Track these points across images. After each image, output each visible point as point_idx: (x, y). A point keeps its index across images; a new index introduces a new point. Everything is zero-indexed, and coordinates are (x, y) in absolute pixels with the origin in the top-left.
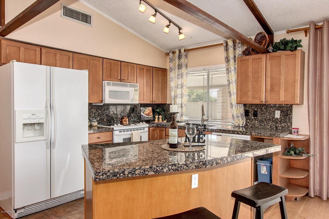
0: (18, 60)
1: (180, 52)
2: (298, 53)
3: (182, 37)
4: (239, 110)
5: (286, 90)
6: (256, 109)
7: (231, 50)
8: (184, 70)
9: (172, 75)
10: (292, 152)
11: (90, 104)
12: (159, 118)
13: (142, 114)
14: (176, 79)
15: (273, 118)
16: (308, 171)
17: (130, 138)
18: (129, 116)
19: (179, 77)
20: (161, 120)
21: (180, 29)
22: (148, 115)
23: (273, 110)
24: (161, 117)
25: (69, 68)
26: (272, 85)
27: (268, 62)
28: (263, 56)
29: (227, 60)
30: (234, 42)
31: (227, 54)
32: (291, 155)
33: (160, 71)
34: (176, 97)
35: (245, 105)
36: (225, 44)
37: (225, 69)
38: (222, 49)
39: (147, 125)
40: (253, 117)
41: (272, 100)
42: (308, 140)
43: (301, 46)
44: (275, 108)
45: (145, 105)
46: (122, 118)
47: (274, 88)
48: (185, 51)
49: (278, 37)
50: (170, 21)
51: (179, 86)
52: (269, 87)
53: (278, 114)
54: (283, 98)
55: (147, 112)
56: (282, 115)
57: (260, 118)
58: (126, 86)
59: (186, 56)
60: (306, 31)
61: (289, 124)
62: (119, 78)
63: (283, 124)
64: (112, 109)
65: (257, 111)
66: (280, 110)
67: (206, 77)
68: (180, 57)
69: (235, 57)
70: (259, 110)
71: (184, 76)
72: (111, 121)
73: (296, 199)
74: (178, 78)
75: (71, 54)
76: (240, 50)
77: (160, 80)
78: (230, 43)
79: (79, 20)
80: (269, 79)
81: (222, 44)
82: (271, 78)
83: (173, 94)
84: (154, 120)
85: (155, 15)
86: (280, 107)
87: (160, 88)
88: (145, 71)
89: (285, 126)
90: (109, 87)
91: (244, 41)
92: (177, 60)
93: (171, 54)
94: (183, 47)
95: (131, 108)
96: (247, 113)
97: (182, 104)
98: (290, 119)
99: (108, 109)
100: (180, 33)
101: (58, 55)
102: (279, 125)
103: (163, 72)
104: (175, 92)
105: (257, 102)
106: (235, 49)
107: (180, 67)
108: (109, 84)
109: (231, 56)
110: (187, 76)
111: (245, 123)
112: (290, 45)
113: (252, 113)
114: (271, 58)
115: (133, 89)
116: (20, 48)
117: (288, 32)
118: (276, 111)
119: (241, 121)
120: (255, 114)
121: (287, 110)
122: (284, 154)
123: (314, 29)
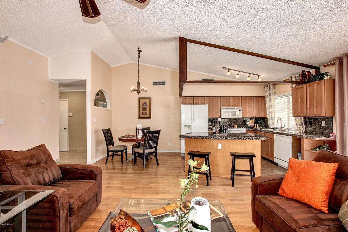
1: (270, 86)
4: (300, 121)
6: (311, 120)
8: (272, 97)
9: (267, 100)
11: (209, 118)
12: (257, 126)
13: (248, 123)
15: (321, 126)
19: (270, 101)
20: (258, 126)
21: (258, 76)
22: (251, 124)
23: (321, 120)
24: (258, 125)
27: (307, 89)
28: (305, 86)
33: (260, 99)
35: (305, 118)
39: (245, 129)
40: (309, 126)
44: (322, 119)
46: (234, 125)
50: (250, 74)
51: (270, 107)
52: (308, 106)
53: (323, 124)
55: (251, 122)
56: (326, 124)
57: (313, 126)
58: (234, 109)
59: (274, 88)
61: (330, 131)
63: (327, 131)
65: (311, 121)
66: (325, 121)
67: (287, 100)
70: (313, 121)
71: (273, 101)
75: (205, 98)
77: (260, 104)
80: (308, 100)
82: (310, 99)
84: (254, 127)
85: (238, 74)
86: (325, 119)
87: (260, 108)
88: (248, 99)
89: (328, 132)
90: (224, 110)
92: (268, 91)
96: (306, 124)
98: (331, 127)
100: (258, 78)
102: (325, 132)
107: (270, 95)
108: (223, 109)
110: (275, 100)
111: (304, 129)
113: (309, 123)
114: (309, 86)
115: (239, 110)
118: (322, 121)
119: (302, 128)
120: (311, 124)
121: (329, 120)
122: (312, 150)
123: (339, 62)
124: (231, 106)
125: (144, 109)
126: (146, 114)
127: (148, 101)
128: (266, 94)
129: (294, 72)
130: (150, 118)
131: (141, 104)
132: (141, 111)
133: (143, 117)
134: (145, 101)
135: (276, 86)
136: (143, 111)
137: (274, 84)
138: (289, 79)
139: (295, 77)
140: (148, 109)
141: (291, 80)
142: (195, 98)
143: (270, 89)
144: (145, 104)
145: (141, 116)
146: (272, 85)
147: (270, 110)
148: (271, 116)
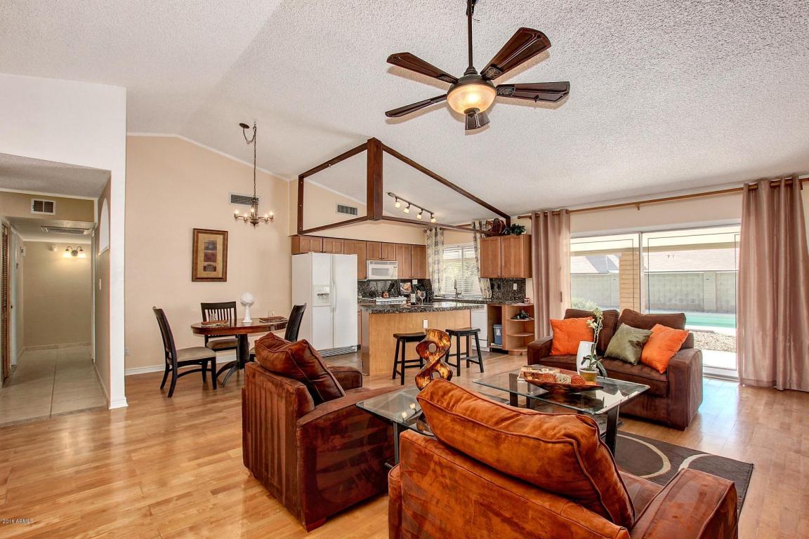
1: (436, 229)
2: (522, 236)
3: (433, 221)
4: (486, 284)
5: (515, 267)
6: (500, 283)
8: (440, 247)
9: (430, 251)
10: (518, 317)
13: (401, 288)
14: (433, 255)
15: (512, 289)
16: (534, 333)
18: (389, 291)
21: (432, 214)
22: (407, 290)
23: (513, 283)
26: (505, 262)
27: (502, 242)
28: (499, 238)
29: (475, 239)
32: (517, 319)
33: (418, 249)
34: (433, 273)
35: (491, 279)
37: (474, 247)
39: (406, 298)
40: (496, 290)
42: (533, 306)
43: (524, 231)
44: (513, 281)
45: (405, 281)
46: (383, 293)
47: (507, 264)
50: (422, 210)
51: (436, 262)
52: (503, 264)
53: (515, 287)
54: (512, 273)
55: (406, 287)
56: (518, 287)
57: (502, 290)
58: (387, 264)
59: (442, 234)
60: (530, 218)
61: (523, 295)
62: (380, 257)
63: (518, 295)
64: (372, 285)
66: (517, 283)
67: (461, 253)
70: (502, 283)
71: (441, 252)
72: (373, 294)
73: (521, 354)
74: (435, 254)
75: (343, 241)
77: (419, 257)
78: (477, 224)
79: (348, 213)
80: (503, 257)
82: (505, 256)
83: (431, 270)
85: (408, 208)
86: (517, 281)
87: (419, 263)
88: (403, 249)
89: (520, 296)
92: (434, 238)
93: (428, 232)
95: (391, 284)
96: (492, 286)
97: (439, 279)
98: (524, 291)
99: (368, 285)
100: (432, 218)
103: (422, 249)
104: (433, 268)
105: (495, 277)
107: (436, 244)
108: (371, 263)
109: (478, 236)
111: (490, 294)
112: (518, 230)
113: (497, 285)
114: (504, 239)
115: (392, 266)
117: (519, 219)
119: (488, 293)
120: (499, 287)
121: (522, 283)
122: (512, 318)
123: (536, 216)
124: (382, 259)
125: (210, 258)
126: (215, 269)
127: (219, 239)
128: (429, 242)
129: (479, 217)
130: (223, 279)
131: (201, 246)
132: (202, 263)
133: (205, 276)
134: (212, 237)
135: (445, 232)
136: (206, 264)
137: (443, 228)
138: (470, 225)
139: (480, 223)
140: (220, 258)
141: (474, 227)
142: (325, 240)
143: (436, 235)
144: (210, 247)
145: (201, 274)
146: (441, 229)
147: (436, 267)
148: (436, 276)
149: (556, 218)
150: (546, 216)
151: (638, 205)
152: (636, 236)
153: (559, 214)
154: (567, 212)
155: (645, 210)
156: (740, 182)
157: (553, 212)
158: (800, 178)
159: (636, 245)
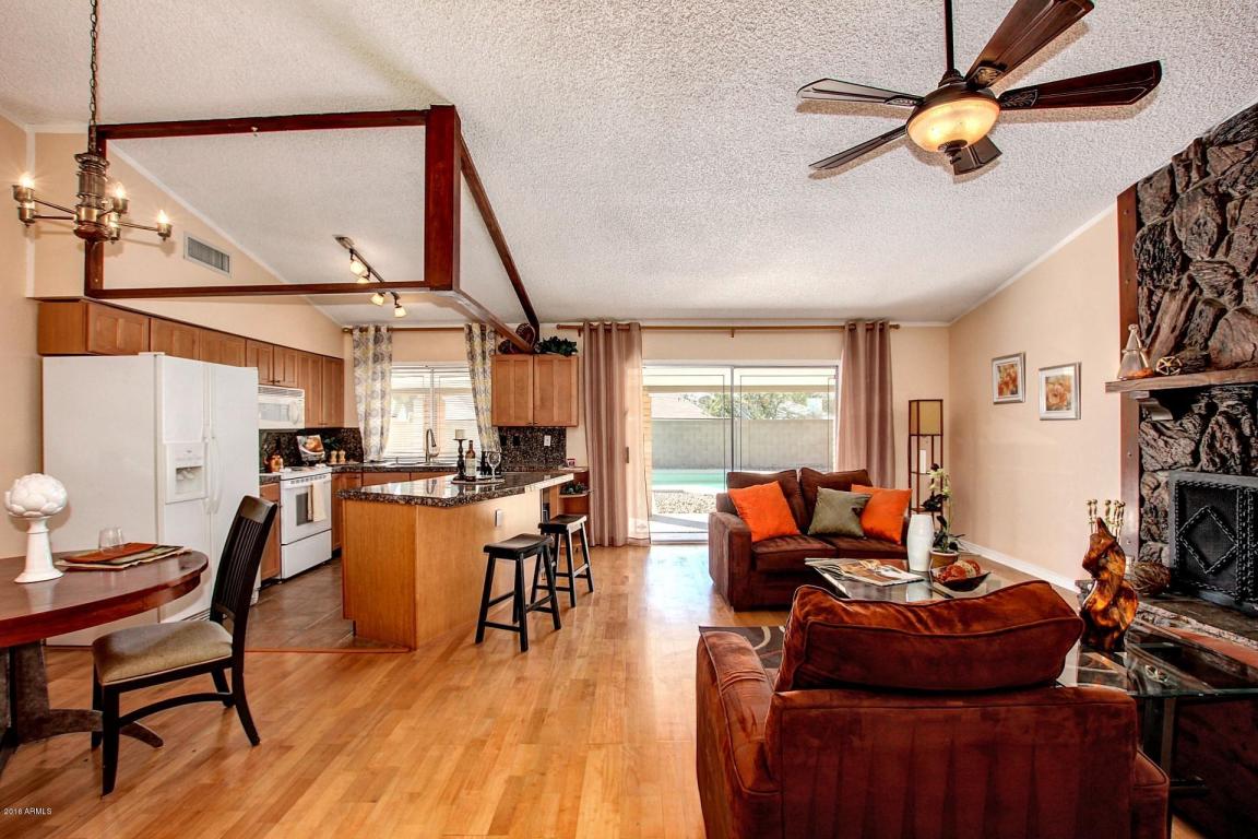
0: (169, 353)
1: (377, 330)
2: (573, 359)
3: (400, 313)
4: (492, 437)
5: (560, 408)
6: (517, 435)
7: (477, 341)
8: (386, 366)
9: (357, 372)
12: (338, 456)
13: (301, 448)
14: (370, 381)
15: (541, 446)
17: (307, 494)
19: (376, 376)
20: (343, 459)
21: (396, 298)
22: (314, 450)
23: (542, 435)
25: (193, 358)
26: (542, 399)
27: (536, 366)
28: (530, 358)
29: (472, 356)
30: (483, 329)
31: (472, 346)
32: (570, 493)
33: (333, 365)
34: (367, 415)
35: (501, 429)
36: (467, 330)
37: (467, 370)
38: (462, 336)
39: (329, 469)
40: (513, 447)
41: (543, 422)
42: (587, 473)
43: (576, 351)
44: (545, 431)
45: (307, 432)
46: (270, 459)
47: (545, 402)
48: (388, 330)
49: (547, 332)
51: (378, 394)
52: (538, 403)
53: (548, 441)
54: (556, 418)
55: (312, 446)
56: (553, 441)
57: (523, 447)
58: (283, 393)
59: (389, 340)
60: (580, 330)
61: (562, 454)
62: (271, 377)
63: (555, 454)
65: (518, 437)
66: (551, 435)
68: (377, 341)
69: (483, 352)
70: (522, 436)
71: (387, 376)
74: (374, 380)
76: (491, 345)
77: (333, 382)
78: (476, 329)
79: (211, 264)
80: (537, 391)
81: (462, 329)
82: (541, 389)
83: (361, 409)
85: (367, 278)
86: (552, 431)
87: (333, 396)
88: (310, 362)
89: (558, 456)
91: (499, 330)
92: (371, 345)
93: (356, 332)
94: (385, 322)
96: (503, 440)
97: (382, 428)
98: (564, 446)
100: (398, 306)
101: (177, 333)
102: (550, 456)
103: (339, 367)
104: (368, 405)
105: (522, 423)
106: (483, 339)
107: (377, 358)
109: (478, 350)
112: (564, 347)
113: (512, 440)
114: (541, 362)
115: (295, 400)
116: (117, 320)
117: (559, 327)
118: (546, 436)
120: (518, 442)
121: (560, 434)
123: (589, 328)
124: (273, 383)
128: (357, 353)
137: (392, 328)
138: (460, 329)
147: (377, 404)
148: (375, 423)
149: (623, 335)
150: (608, 331)
151: (733, 331)
152: (727, 371)
153: (629, 330)
154: (640, 328)
155: (740, 338)
156: (841, 319)
157: (618, 325)
158: (891, 323)
159: (728, 383)
